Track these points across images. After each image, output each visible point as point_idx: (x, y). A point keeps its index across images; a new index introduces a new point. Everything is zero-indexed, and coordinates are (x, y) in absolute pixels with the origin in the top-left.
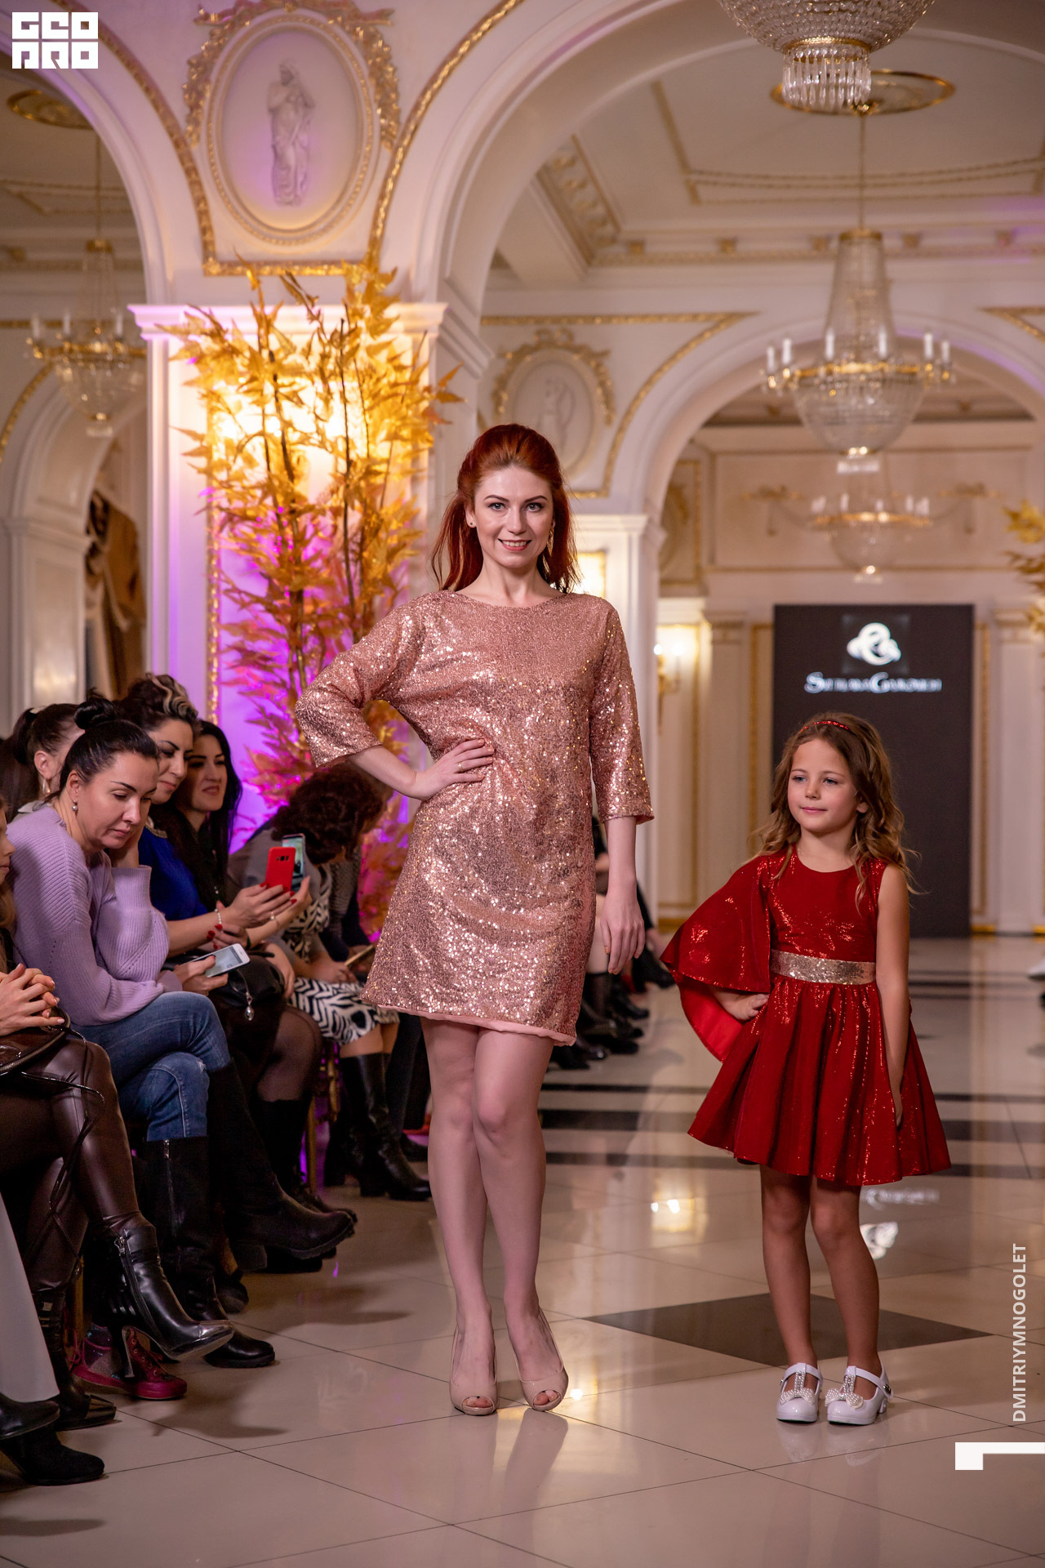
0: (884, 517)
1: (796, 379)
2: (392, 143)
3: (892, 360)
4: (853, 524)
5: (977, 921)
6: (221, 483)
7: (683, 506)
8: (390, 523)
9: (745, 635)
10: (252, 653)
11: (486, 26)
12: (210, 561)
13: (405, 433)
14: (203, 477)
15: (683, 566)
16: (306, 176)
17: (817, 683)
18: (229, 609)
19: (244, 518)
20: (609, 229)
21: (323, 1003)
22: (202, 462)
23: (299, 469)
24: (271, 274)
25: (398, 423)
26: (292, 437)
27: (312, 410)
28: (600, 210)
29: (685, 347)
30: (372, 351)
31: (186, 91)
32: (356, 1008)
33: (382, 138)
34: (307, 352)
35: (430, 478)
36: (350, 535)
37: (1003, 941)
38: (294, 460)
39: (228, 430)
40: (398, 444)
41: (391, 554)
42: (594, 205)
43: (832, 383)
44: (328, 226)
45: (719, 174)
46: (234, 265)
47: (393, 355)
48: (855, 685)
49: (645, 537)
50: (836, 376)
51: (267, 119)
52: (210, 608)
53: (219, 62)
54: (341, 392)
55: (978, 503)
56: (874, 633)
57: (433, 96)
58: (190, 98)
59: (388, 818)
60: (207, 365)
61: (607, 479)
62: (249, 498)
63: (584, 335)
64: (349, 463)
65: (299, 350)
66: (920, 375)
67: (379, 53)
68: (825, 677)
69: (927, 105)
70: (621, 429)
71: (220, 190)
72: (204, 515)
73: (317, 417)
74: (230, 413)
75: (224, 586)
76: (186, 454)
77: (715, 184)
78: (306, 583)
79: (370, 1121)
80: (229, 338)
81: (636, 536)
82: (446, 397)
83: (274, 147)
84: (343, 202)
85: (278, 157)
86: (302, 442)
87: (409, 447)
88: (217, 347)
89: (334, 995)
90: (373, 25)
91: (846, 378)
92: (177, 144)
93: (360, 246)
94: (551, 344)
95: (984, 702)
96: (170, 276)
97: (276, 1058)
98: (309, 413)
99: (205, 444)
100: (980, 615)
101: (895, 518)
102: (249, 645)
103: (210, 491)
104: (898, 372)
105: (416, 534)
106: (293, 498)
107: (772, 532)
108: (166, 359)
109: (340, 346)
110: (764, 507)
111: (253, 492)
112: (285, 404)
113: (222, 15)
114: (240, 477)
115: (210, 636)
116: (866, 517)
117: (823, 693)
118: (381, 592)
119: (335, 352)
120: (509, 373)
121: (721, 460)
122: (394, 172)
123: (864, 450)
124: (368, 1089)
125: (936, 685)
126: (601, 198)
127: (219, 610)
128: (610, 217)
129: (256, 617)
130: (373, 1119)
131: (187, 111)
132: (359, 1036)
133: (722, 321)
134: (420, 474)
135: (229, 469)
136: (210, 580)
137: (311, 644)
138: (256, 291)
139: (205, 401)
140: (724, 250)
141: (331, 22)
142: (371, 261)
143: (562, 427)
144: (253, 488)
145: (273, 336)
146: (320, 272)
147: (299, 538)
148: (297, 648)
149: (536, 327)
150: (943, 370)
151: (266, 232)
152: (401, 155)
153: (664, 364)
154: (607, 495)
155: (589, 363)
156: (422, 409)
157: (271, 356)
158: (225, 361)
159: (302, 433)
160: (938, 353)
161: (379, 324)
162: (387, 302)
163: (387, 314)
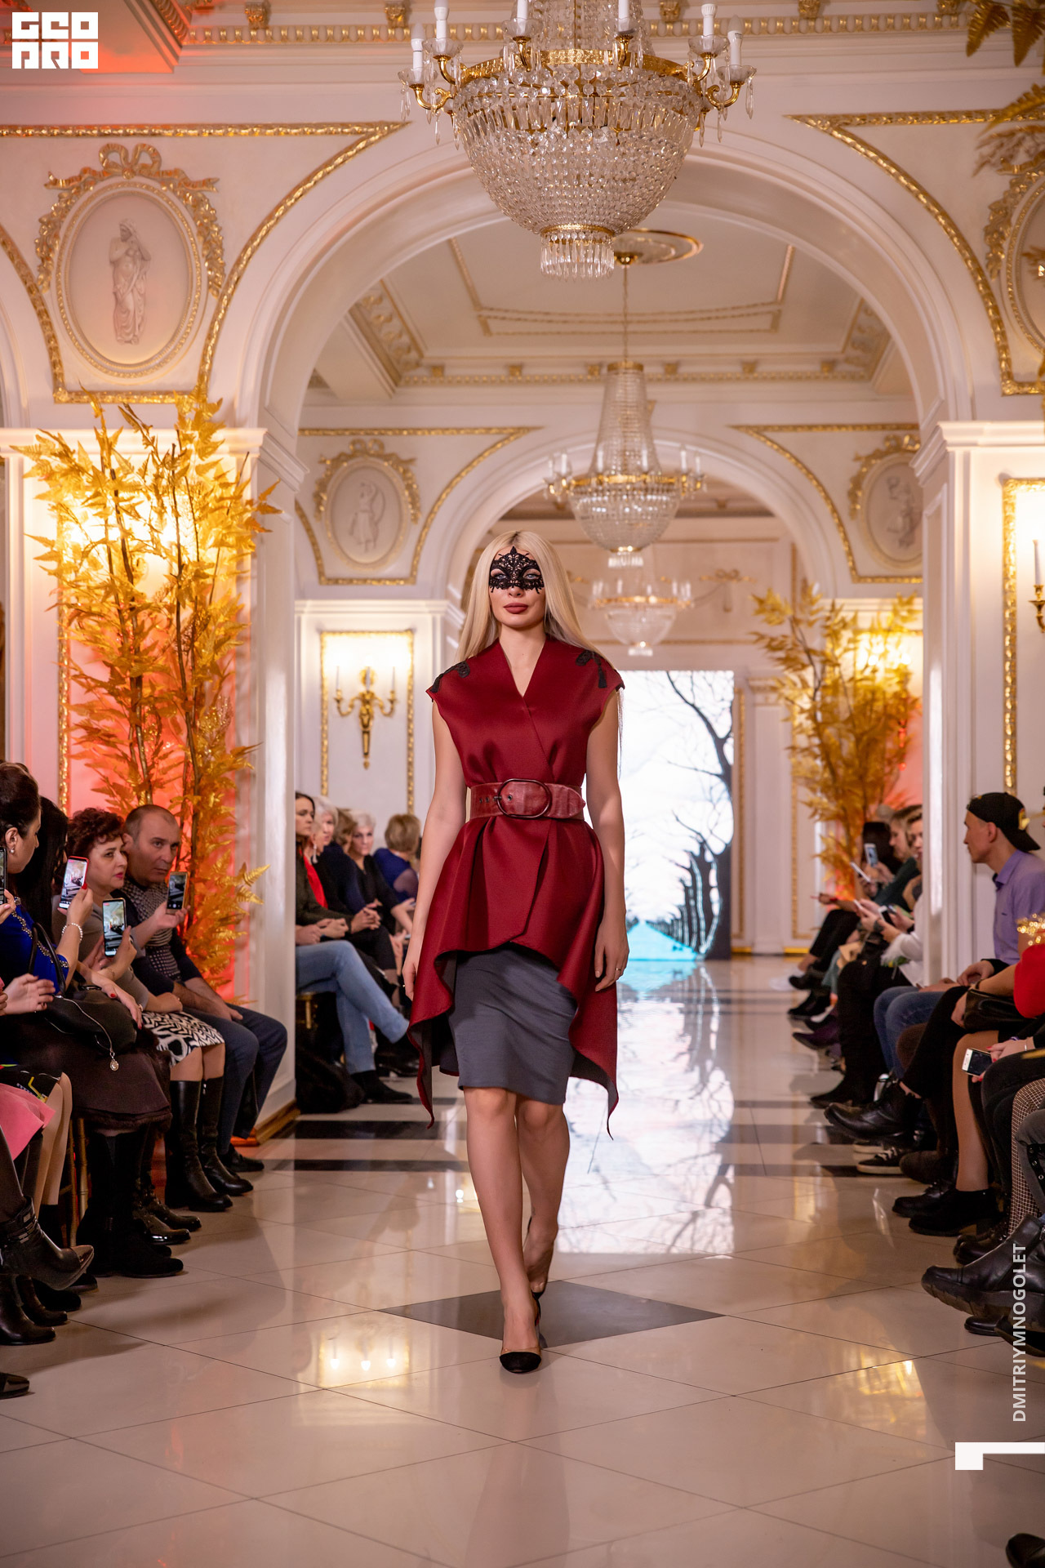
1: (572, 488)
2: (218, 291)
3: (653, 473)
4: (627, 604)
5: (735, 943)
6: (70, 583)
8: (217, 617)
10: (98, 731)
11: (298, 194)
12: (60, 650)
13: (231, 540)
14: (54, 579)
16: (143, 319)
18: (78, 694)
20: (414, 355)
22: (52, 565)
23: (141, 569)
24: (113, 402)
25: (224, 532)
26: (132, 544)
27: (147, 522)
28: (405, 339)
30: (200, 470)
31: (37, 245)
33: (209, 287)
34: (143, 472)
35: (252, 578)
36: (182, 629)
37: (759, 961)
38: (134, 562)
39: (76, 537)
40: (224, 549)
41: (218, 646)
42: (400, 335)
43: (603, 491)
44: (162, 361)
45: (506, 311)
46: (80, 395)
47: (219, 474)
49: (446, 618)
50: (606, 485)
51: (109, 269)
52: (60, 690)
53: (67, 221)
54: (172, 506)
55: (734, 585)
57: (253, 252)
58: (42, 251)
60: (57, 481)
61: (414, 568)
62: (94, 596)
63: (392, 444)
64: (181, 566)
65: (136, 470)
66: (677, 486)
67: (206, 215)
69: (680, 256)
70: (425, 526)
71: (68, 331)
72: (55, 610)
73: (152, 527)
74: (77, 522)
75: (77, 673)
76: (37, 558)
77: (504, 318)
78: (145, 671)
80: (75, 458)
81: (438, 618)
82: (265, 509)
83: (115, 294)
84: (177, 339)
85: (119, 302)
86: (139, 550)
87: (235, 552)
88: (65, 466)
90: (199, 191)
91: (614, 487)
92: (30, 291)
93: (190, 379)
94: (365, 452)
96: (24, 404)
98: (145, 524)
99: (55, 549)
101: (663, 600)
102: (95, 724)
103: (60, 591)
104: (658, 483)
105: (240, 627)
106: (131, 599)
108: (22, 476)
109: (172, 467)
111: (97, 591)
112: (125, 516)
113: (69, 181)
114: (87, 578)
115: (60, 715)
116: (638, 599)
118: (209, 678)
119: (167, 473)
120: (329, 477)
122: (220, 316)
123: (630, 549)
126: (406, 329)
127: (68, 692)
128: (414, 345)
129: (100, 699)
131: (39, 262)
132: (178, 1062)
133: (512, 434)
134: (244, 575)
135: (76, 572)
136: (61, 666)
137: (150, 721)
138: (100, 418)
139: (55, 512)
140: (512, 374)
141: (164, 188)
142: (200, 392)
143: (375, 523)
144: (98, 588)
145: (113, 457)
146: (155, 401)
147: (138, 631)
148: (137, 726)
149: (352, 438)
150: (696, 481)
151: (109, 366)
152: (225, 301)
153: (462, 471)
154: (414, 583)
155: (397, 469)
156: (245, 519)
157: (112, 473)
158: (72, 477)
159: (139, 540)
160: (691, 468)
161: (209, 445)
162: (214, 427)
163: (216, 437)
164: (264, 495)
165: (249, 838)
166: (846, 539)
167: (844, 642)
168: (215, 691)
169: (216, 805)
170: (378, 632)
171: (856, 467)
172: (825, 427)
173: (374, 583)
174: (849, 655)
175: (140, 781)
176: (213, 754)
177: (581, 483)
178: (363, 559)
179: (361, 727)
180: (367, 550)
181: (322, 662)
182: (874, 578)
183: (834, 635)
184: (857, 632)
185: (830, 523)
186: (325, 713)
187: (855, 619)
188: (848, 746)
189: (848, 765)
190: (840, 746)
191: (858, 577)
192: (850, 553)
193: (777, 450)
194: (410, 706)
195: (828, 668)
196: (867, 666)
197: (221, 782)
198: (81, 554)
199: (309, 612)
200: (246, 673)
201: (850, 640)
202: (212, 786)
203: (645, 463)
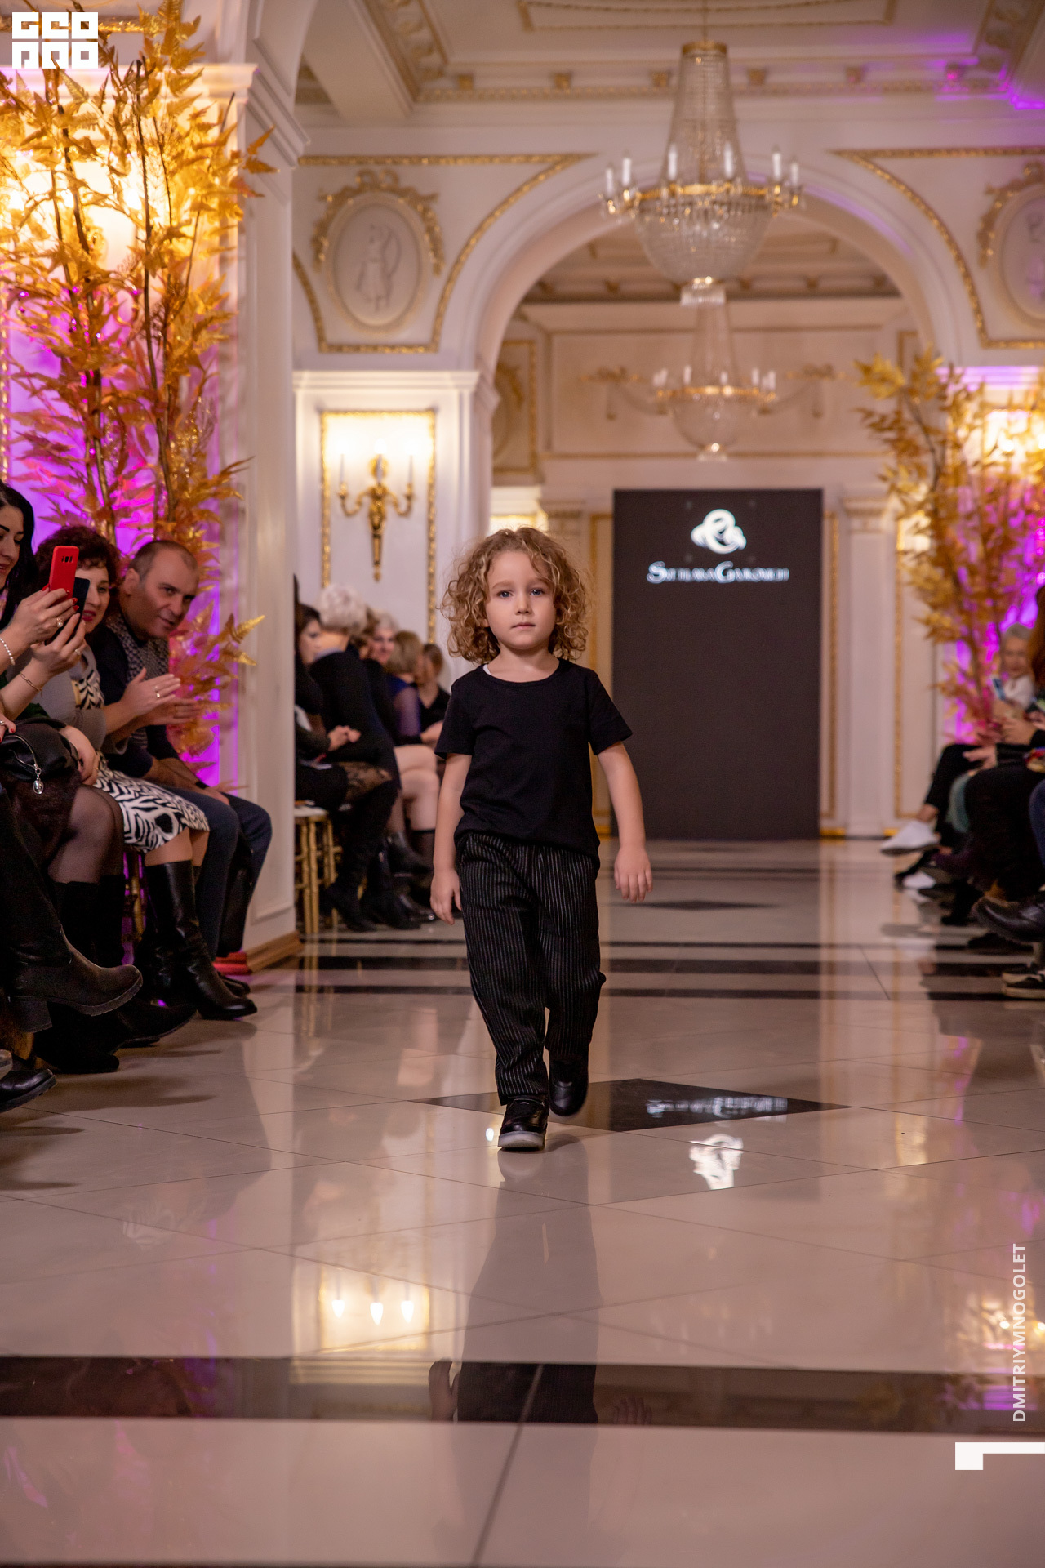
0: (728, 391)
1: (637, 203)
3: (738, 182)
4: (696, 397)
5: (826, 825)
6: (7, 253)
7: (517, 390)
8: (195, 303)
9: (584, 526)
10: (44, 441)
13: (214, 203)
15: (518, 453)
17: (660, 573)
18: (19, 398)
19: (34, 294)
20: (434, 59)
21: (124, 806)
23: (98, 248)
25: (204, 192)
27: (106, 162)
28: (424, 35)
30: (174, 110)
32: (161, 811)
34: (100, 100)
35: (240, 259)
36: (151, 312)
37: (853, 845)
38: (89, 238)
39: (15, 199)
40: (204, 217)
41: (196, 333)
42: (419, 27)
43: (675, 206)
47: (196, 112)
48: (700, 575)
49: (477, 396)
50: (681, 200)
54: (138, 143)
55: (826, 385)
56: (718, 520)
59: (197, 629)
61: (436, 333)
62: (38, 271)
63: (409, 177)
64: (149, 228)
65: (91, 98)
66: (768, 198)
68: (667, 567)
70: (449, 281)
73: (112, 170)
74: (16, 177)
75: (14, 370)
78: (101, 362)
79: (179, 933)
80: (13, 88)
81: (467, 393)
82: (256, 166)
86: (96, 203)
87: (217, 224)
89: (136, 798)
91: (690, 202)
94: (375, 186)
95: (833, 595)
97: (69, 835)
98: (103, 165)
100: (829, 502)
101: (741, 392)
102: (41, 434)
104: (745, 195)
105: (225, 316)
106: (86, 270)
107: (611, 417)
109: (137, 91)
110: (603, 390)
111: (42, 263)
116: (710, 390)
117: (665, 583)
118: (187, 372)
119: (130, 97)
120: (330, 218)
121: (556, 340)
123: (709, 280)
124: (177, 900)
125: (783, 575)
126: (426, 21)
127: (8, 404)
128: (436, 45)
129: (49, 406)
130: (181, 932)
132: (166, 841)
133: (557, 163)
134: (229, 255)
135: (16, 240)
137: (110, 435)
140: (559, 86)
142: (171, 10)
143: (388, 276)
144: (43, 256)
145: (63, 89)
146: (114, 29)
147: (96, 313)
148: (95, 438)
149: (359, 168)
150: (792, 194)
153: (496, 209)
154: (436, 350)
155: (415, 208)
156: (229, 180)
157: (61, 109)
158: (9, 118)
159: (96, 193)
160: (786, 176)
161: (182, 78)
162: (189, 58)
163: (190, 70)
164: (253, 147)
165: (237, 591)
166: (973, 293)
167: (968, 418)
168: (193, 400)
169: (198, 540)
170: (391, 412)
171: (984, 203)
172: (950, 151)
173: (387, 351)
174: (976, 434)
175: (99, 508)
176: (190, 474)
177: (648, 196)
178: (375, 320)
179: (370, 529)
180: (377, 308)
181: (322, 449)
182: (1009, 342)
183: (955, 409)
184: (985, 408)
185: (954, 274)
186: (327, 512)
187: (981, 390)
188: (975, 550)
189: (973, 572)
190: (966, 549)
191: (987, 340)
192: (978, 311)
193: (889, 181)
194: (430, 505)
195: (949, 452)
196: (995, 447)
197: (202, 513)
198: (23, 219)
199: (307, 386)
200: (231, 380)
201: (976, 416)
202: (190, 516)
203: (729, 167)
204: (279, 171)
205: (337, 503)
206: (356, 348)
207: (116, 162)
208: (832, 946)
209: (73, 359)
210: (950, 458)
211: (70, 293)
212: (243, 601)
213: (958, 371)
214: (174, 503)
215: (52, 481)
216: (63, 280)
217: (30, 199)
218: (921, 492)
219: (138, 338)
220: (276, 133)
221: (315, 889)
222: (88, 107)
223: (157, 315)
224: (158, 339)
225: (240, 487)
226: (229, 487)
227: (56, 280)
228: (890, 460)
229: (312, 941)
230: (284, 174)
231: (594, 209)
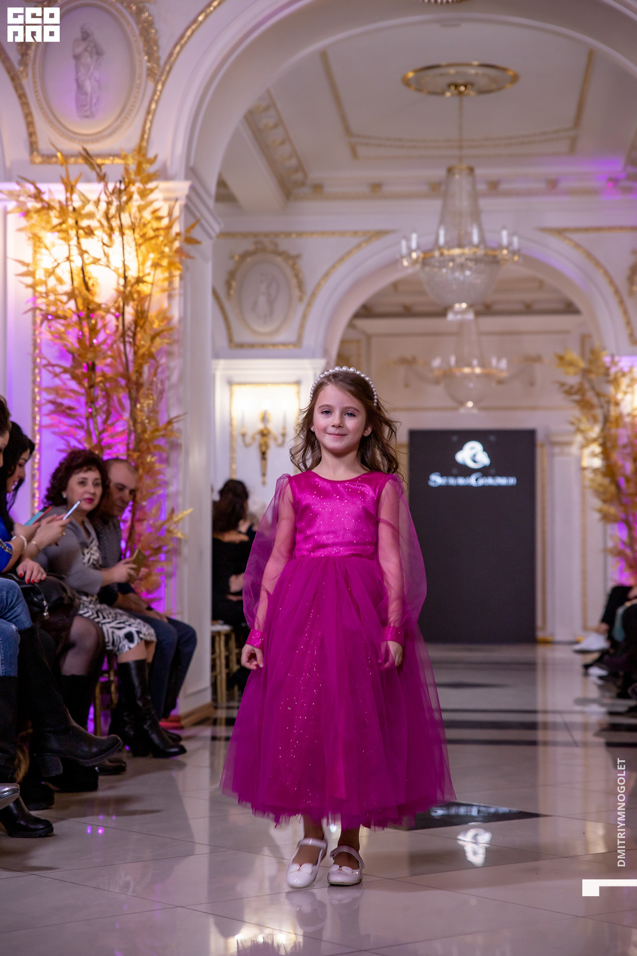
0: (478, 370)
1: (420, 260)
2: (154, 79)
3: (482, 247)
4: (459, 375)
5: (540, 635)
6: (41, 293)
8: (153, 321)
10: (61, 405)
11: (216, 4)
12: (34, 350)
13: (165, 262)
14: (30, 291)
16: (98, 99)
17: (437, 480)
18: (46, 378)
19: (56, 317)
20: (299, 176)
21: (106, 627)
22: (29, 280)
23: (95, 290)
24: (75, 162)
25: (159, 256)
27: (100, 239)
28: (293, 162)
29: (349, 253)
30: (141, 208)
31: (19, 45)
32: (127, 630)
33: (148, 75)
34: (97, 203)
35: (180, 295)
36: (126, 328)
37: (558, 647)
38: (90, 283)
39: (46, 261)
40: (159, 271)
41: (153, 339)
42: (290, 157)
43: (443, 261)
44: (111, 132)
45: (370, 138)
46: (48, 158)
47: (154, 209)
48: (461, 481)
50: (447, 258)
51: (72, 62)
52: (34, 382)
54: (119, 228)
55: (538, 367)
56: (472, 448)
57: (182, 48)
58: (22, 49)
60: (32, 218)
61: (300, 337)
62: (59, 303)
63: (284, 244)
64: (125, 278)
65: (92, 202)
66: (500, 257)
67: (146, 21)
68: (442, 477)
69: (500, 88)
70: (309, 305)
71: (42, 109)
72: (30, 314)
73: (104, 244)
74: (47, 248)
75: (44, 362)
76: (18, 275)
77: (368, 145)
78: (96, 357)
79: (138, 704)
80: (46, 197)
82: (190, 240)
83: (77, 80)
84: (123, 116)
85: (80, 87)
87: (166, 275)
88: (38, 205)
89: (113, 621)
91: (452, 259)
92: (13, 79)
93: (134, 142)
94: (264, 250)
95: (543, 494)
96: (8, 164)
98: (98, 241)
99: (31, 269)
100: (540, 437)
101: (485, 371)
102: (59, 400)
103: (35, 299)
104: (486, 255)
105: (171, 329)
106: (87, 303)
107: (407, 385)
108: (7, 213)
109: (119, 198)
110: (402, 370)
111: (62, 298)
112: (83, 239)
114: (54, 290)
115: (34, 400)
116: (467, 370)
117: (440, 487)
118: (147, 362)
119: (116, 200)
120: (236, 269)
121: (374, 340)
122: (156, 98)
123: (464, 305)
124: (137, 684)
125: (512, 481)
126: (294, 154)
127: (40, 382)
128: (300, 168)
129: (64, 383)
130: (140, 703)
131: (19, 57)
132: (130, 648)
133: (373, 236)
134: (173, 293)
135: (47, 285)
136: (34, 362)
137: (101, 400)
138: (64, 167)
139: (31, 242)
140: (374, 191)
142: (141, 151)
143: (271, 303)
144: (62, 294)
145: (75, 197)
148: (92, 402)
149: (254, 240)
150: (514, 254)
151: (71, 136)
152: (159, 87)
153: (336, 264)
154: (300, 347)
155: (288, 263)
156: (174, 249)
157: (74, 209)
158: (44, 214)
159: (94, 258)
160: (510, 243)
161: (145, 189)
162: (150, 178)
163: (151, 185)
164: (189, 229)
165: (177, 494)
166: (625, 312)
167: (623, 387)
168: (151, 379)
169: (153, 463)
170: (273, 383)
172: (610, 229)
173: (271, 347)
174: (628, 397)
176: (149, 423)
177: (427, 256)
178: (262, 330)
179: (260, 454)
180: (264, 323)
183: (615, 382)
184: (633, 381)
185: (613, 301)
186: (234, 445)
187: (631, 371)
188: (629, 467)
189: (628, 480)
190: (623, 467)
191: (635, 341)
192: (629, 323)
193: (574, 246)
195: (612, 408)
197: (155, 447)
198: (50, 273)
199: (222, 369)
200: (174, 367)
201: (629, 386)
202: (148, 449)
203: (475, 238)
204: (204, 243)
205: (239, 439)
206: (252, 346)
207: (106, 239)
208: (545, 712)
209: (80, 355)
210: (613, 412)
211: (79, 316)
212: (180, 500)
213: (617, 359)
214: (139, 441)
215: (66, 428)
216: (74, 308)
217: (56, 261)
218: (595, 431)
219: (118, 342)
220: (203, 221)
221: (224, 675)
222: (90, 208)
223: (129, 329)
224: (130, 343)
225: (179, 431)
226: (172, 431)
227: (70, 309)
228: (575, 412)
229: (222, 708)
230: (207, 245)
231: (395, 263)
